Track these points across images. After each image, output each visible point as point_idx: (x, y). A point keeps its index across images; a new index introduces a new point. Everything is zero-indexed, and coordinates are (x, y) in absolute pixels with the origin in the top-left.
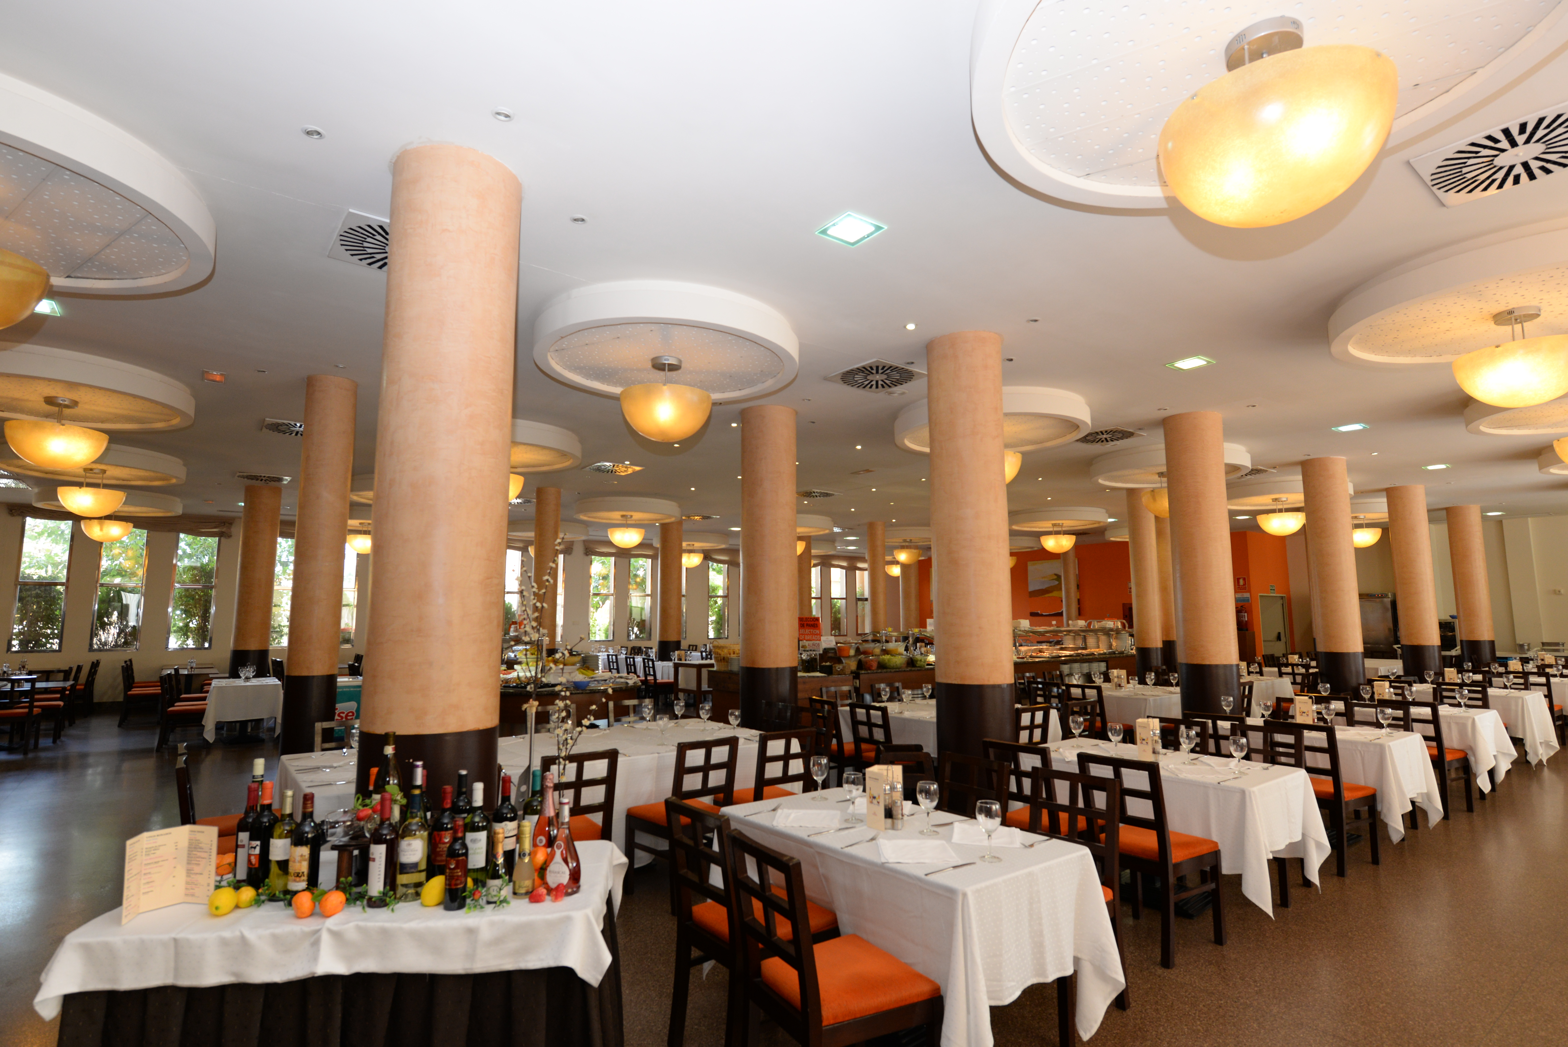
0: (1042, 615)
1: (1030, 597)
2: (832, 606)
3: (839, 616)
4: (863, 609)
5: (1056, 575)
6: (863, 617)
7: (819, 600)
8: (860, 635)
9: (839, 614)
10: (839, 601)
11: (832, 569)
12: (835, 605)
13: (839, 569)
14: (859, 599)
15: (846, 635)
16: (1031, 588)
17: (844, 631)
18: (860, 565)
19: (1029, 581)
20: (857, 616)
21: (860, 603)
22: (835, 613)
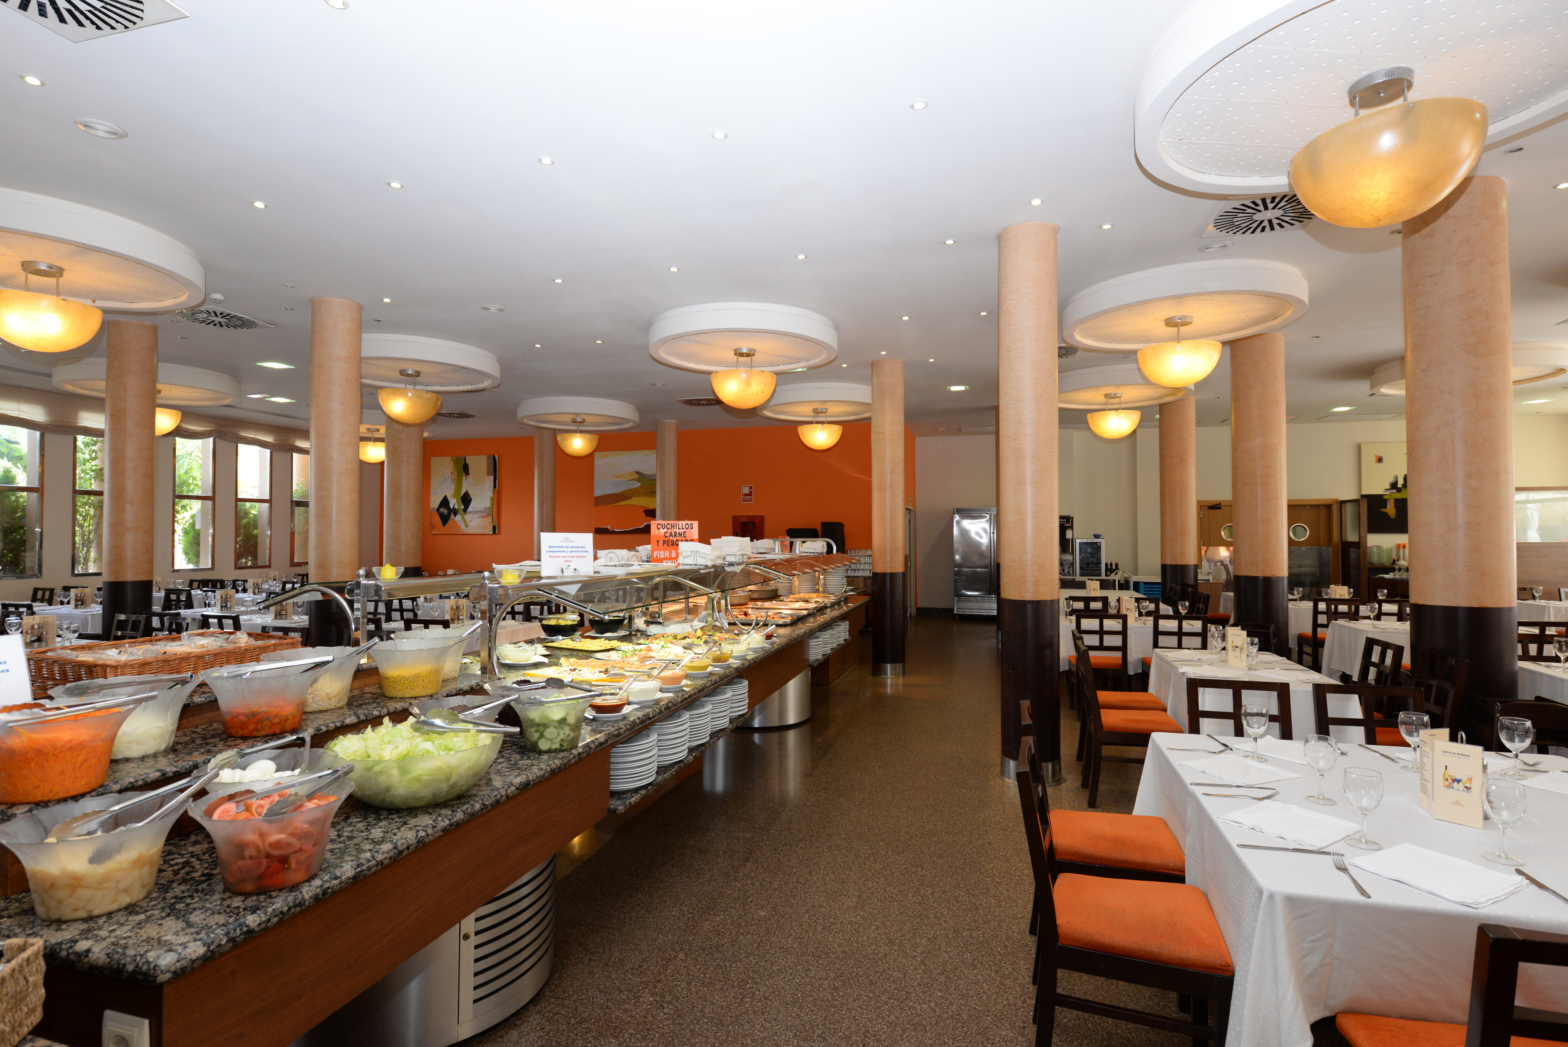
0: (614, 532)
1: (596, 505)
2: (239, 515)
3: (256, 532)
4: (306, 521)
5: (637, 473)
6: (306, 534)
7: (210, 503)
8: (299, 564)
9: (256, 528)
10: (257, 504)
11: (242, 447)
12: (247, 513)
13: (256, 449)
14: (299, 504)
15: (269, 566)
16: (598, 492)
17: (263, 559)
18: (301, 444)
19: (595, 481)
20: (293, 533)
21: (298, 510)
22: (247, 526)
